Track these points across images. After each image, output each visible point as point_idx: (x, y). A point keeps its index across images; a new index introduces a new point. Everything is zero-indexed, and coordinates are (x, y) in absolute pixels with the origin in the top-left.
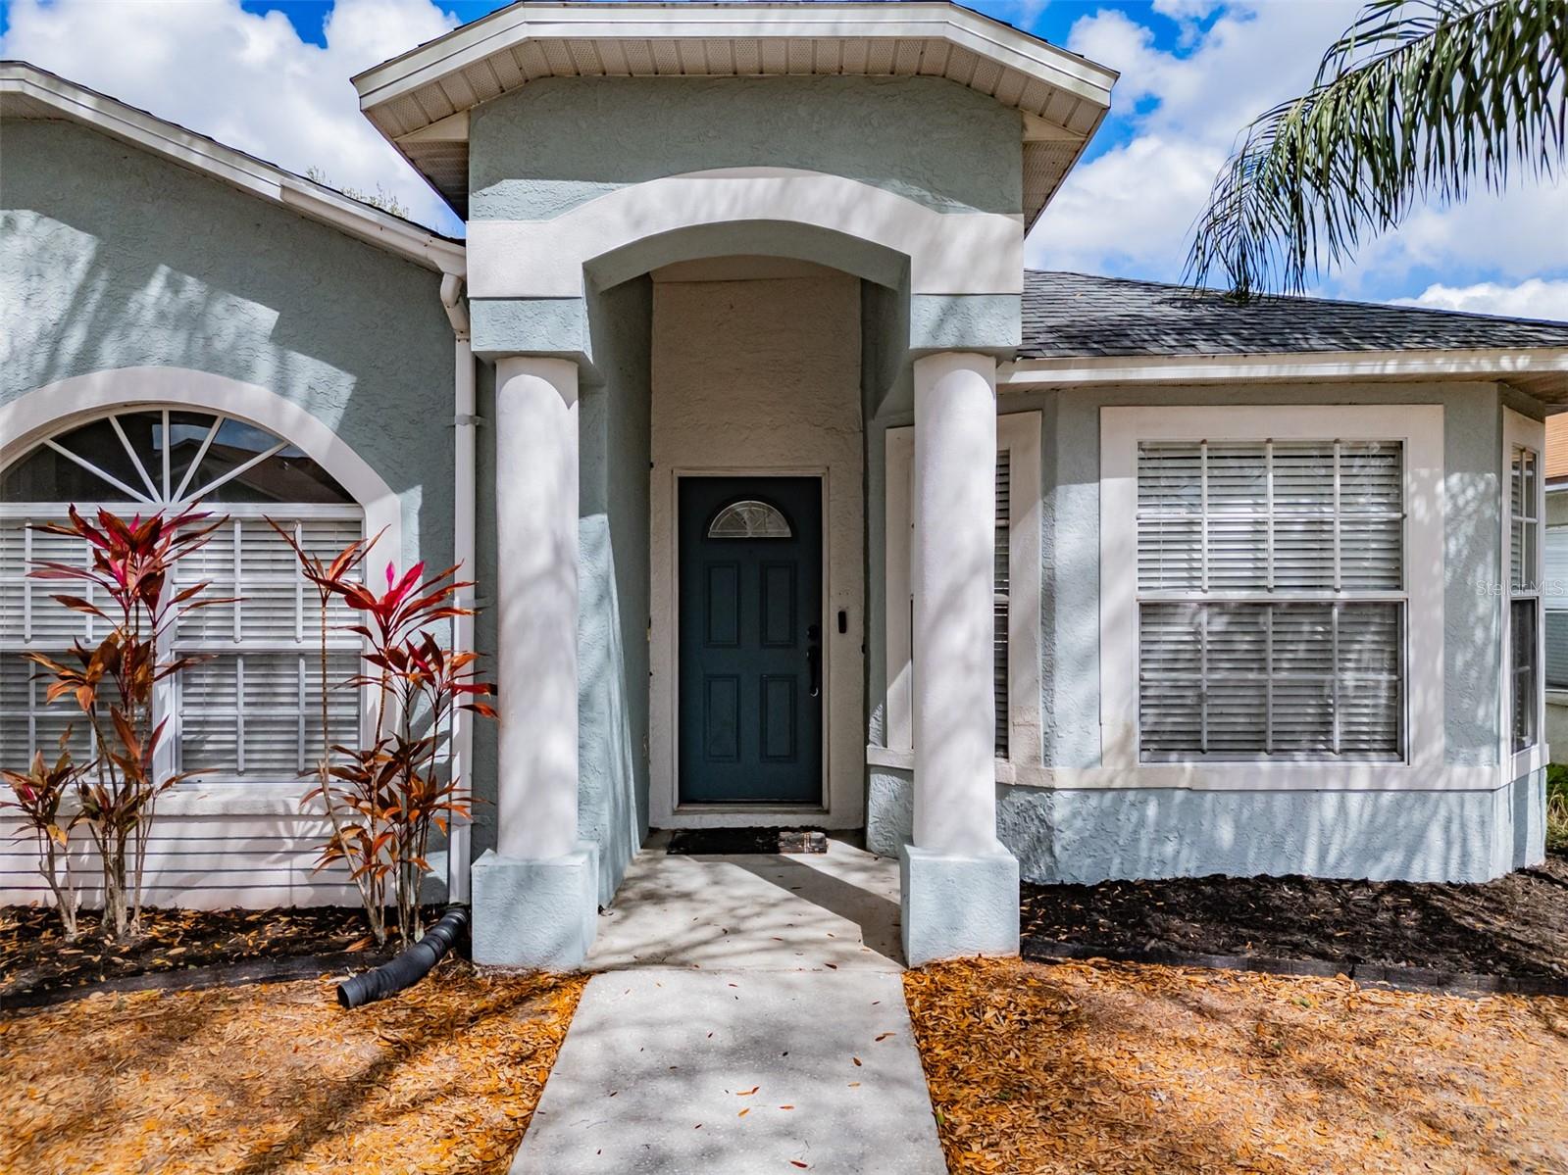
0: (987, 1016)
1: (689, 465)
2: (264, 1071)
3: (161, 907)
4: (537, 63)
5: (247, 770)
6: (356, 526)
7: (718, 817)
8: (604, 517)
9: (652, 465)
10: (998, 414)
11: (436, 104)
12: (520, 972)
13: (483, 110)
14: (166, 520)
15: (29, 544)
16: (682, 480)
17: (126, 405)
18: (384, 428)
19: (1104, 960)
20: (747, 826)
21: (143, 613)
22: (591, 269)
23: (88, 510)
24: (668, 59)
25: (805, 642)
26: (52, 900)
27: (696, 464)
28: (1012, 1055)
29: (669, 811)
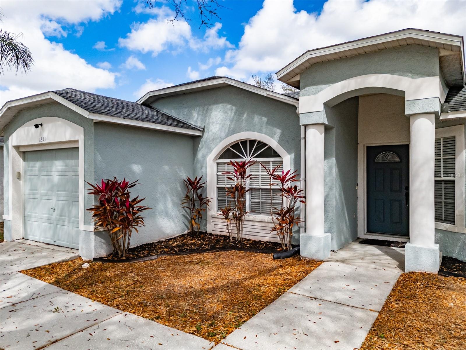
0: (418, 284)
1: (368, 143)
2: (257, 266)
3: (247, 238)
4: (314, 61)
5: (262, 213)
6: (282, 162)
7: (377, 237)
8: (334, 159)
9: (358, 144)
10: (435, 129)
11: (293, 74)
12: (310, 259)
13: (303, 73)
14: (246, 162)
15: (226, 167)
16: (368, 147)
17: (241, 140)
18: (287, 141)
19: (464, 278)
20: (385, 240)
21: (242, 180)
22: (325, 104)
23: (233, 160)
24: (341, 55)
25: (404, 191)
26: (228, 234)
27: (370, 143)
28: (417, 291)
29: (363, 234)
